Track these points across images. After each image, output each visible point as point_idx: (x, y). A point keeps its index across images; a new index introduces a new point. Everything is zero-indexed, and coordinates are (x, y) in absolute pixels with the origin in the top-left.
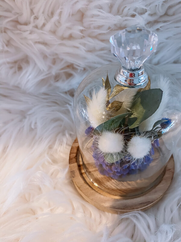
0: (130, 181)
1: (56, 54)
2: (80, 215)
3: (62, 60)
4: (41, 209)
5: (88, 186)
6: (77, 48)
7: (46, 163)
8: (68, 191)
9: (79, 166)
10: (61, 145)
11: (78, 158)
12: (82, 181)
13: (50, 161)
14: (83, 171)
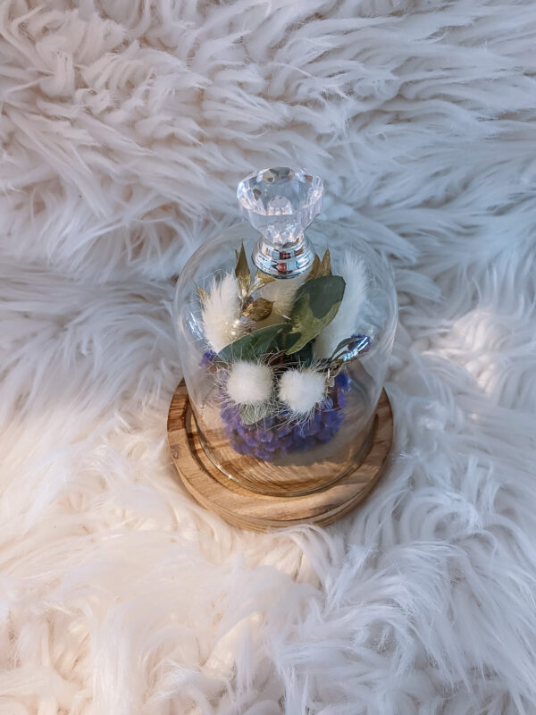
0: (297, 466)
1: (136, 176)
2: (188, 534)
3: (148, 190)
4: (106, 525)
5: (206, 476)
6: (185, 167)
7: (118, 430)
8: (165, 488)
9: (190, 436)
10: (151, 391)
11: (187, 418)
12: (194, 466)
13: (126, 424)
14: (198, 446)
